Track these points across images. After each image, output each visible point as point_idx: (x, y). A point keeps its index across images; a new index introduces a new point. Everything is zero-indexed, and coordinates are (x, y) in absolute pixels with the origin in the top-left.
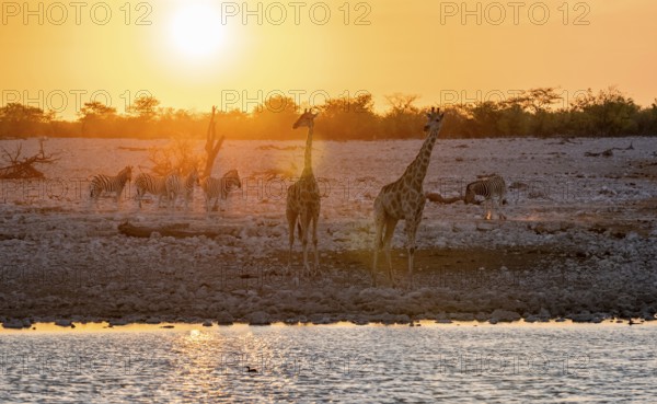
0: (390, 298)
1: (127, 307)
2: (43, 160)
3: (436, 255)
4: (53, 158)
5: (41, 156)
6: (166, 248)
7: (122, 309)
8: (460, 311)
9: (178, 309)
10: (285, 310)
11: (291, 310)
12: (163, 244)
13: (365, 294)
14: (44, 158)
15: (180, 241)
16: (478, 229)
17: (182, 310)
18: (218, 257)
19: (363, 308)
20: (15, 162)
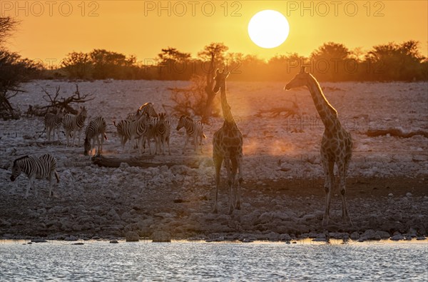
0: (287, 220)
1: (54, 227)
2: (78, 100)
3: (359, 182)
4: (87, 98)
5: (77, 97)
6: (127, 177)
7: (50, 228)
8: (341, 231)
9: (99, 229)
10: (189, 230)
11: (194, 230)
12: (125, 173)
13: (265, 216)
14: (79, 98)
15: (142, 170)
16: (414, 160)
17: (102, 229)
18: (167, 185)
19: (258, 228)
20: (54, 102)
